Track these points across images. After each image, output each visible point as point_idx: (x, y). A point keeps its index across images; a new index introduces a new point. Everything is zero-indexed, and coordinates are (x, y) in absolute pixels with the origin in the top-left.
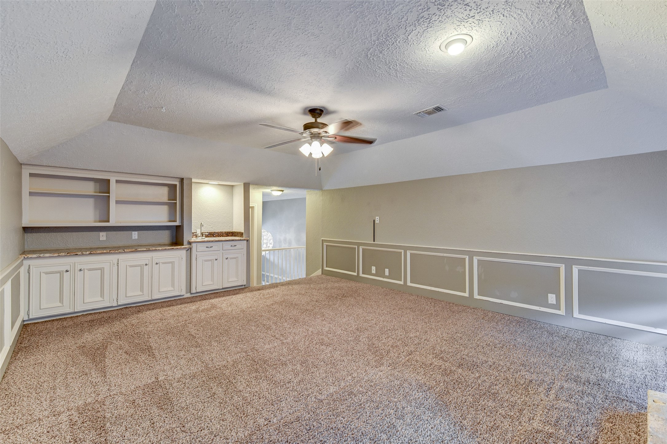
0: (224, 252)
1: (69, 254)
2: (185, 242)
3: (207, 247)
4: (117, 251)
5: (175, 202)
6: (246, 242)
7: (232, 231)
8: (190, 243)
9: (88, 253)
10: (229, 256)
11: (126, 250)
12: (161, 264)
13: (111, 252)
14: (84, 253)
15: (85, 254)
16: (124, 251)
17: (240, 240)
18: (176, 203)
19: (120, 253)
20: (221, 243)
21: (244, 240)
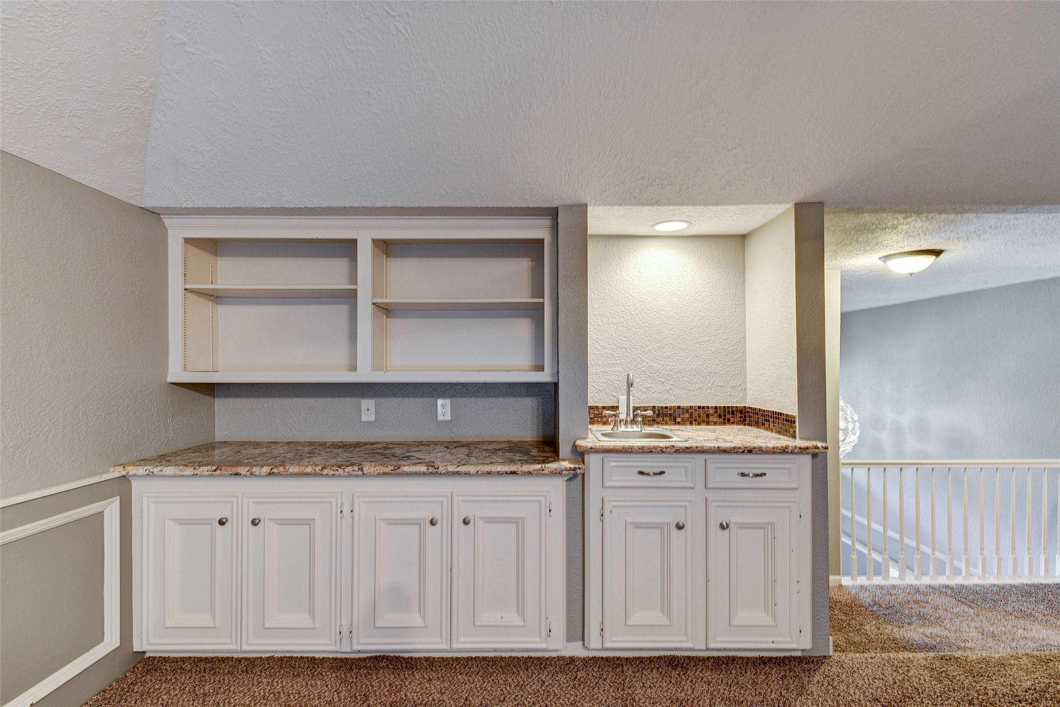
0: (710, 495)
1: (218, 472)
2: (564, 449)
3: (641, 473)
4: (341, 471)
5: (541, 300)
6: (807, 459)
7: (741, 405)
8: (580, 454)
9: (266, 469)
10: (734, 518)
11: (366, 470)
12: (480, 524)
13: (325, 472)
14: (256, 470)
15: (257, 473)
16: (360, 473)
17: (784, 451)
18: (543, 303)
19: (350, 476)
20: (701, 458)
21: (803, 450)
